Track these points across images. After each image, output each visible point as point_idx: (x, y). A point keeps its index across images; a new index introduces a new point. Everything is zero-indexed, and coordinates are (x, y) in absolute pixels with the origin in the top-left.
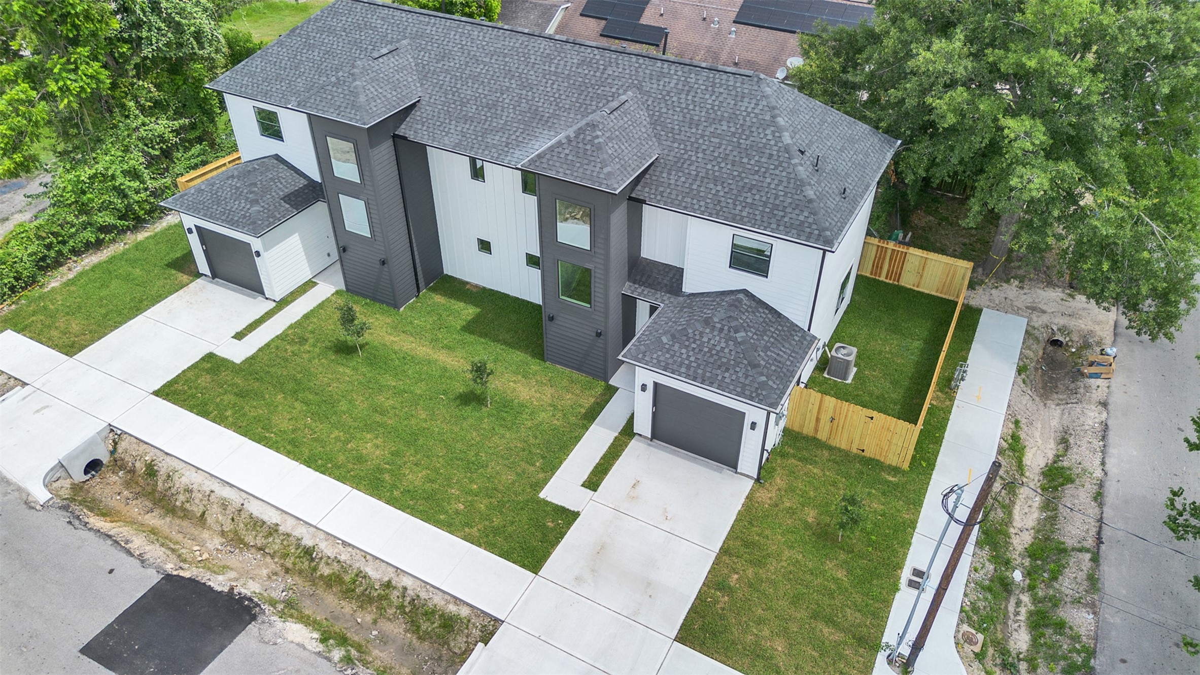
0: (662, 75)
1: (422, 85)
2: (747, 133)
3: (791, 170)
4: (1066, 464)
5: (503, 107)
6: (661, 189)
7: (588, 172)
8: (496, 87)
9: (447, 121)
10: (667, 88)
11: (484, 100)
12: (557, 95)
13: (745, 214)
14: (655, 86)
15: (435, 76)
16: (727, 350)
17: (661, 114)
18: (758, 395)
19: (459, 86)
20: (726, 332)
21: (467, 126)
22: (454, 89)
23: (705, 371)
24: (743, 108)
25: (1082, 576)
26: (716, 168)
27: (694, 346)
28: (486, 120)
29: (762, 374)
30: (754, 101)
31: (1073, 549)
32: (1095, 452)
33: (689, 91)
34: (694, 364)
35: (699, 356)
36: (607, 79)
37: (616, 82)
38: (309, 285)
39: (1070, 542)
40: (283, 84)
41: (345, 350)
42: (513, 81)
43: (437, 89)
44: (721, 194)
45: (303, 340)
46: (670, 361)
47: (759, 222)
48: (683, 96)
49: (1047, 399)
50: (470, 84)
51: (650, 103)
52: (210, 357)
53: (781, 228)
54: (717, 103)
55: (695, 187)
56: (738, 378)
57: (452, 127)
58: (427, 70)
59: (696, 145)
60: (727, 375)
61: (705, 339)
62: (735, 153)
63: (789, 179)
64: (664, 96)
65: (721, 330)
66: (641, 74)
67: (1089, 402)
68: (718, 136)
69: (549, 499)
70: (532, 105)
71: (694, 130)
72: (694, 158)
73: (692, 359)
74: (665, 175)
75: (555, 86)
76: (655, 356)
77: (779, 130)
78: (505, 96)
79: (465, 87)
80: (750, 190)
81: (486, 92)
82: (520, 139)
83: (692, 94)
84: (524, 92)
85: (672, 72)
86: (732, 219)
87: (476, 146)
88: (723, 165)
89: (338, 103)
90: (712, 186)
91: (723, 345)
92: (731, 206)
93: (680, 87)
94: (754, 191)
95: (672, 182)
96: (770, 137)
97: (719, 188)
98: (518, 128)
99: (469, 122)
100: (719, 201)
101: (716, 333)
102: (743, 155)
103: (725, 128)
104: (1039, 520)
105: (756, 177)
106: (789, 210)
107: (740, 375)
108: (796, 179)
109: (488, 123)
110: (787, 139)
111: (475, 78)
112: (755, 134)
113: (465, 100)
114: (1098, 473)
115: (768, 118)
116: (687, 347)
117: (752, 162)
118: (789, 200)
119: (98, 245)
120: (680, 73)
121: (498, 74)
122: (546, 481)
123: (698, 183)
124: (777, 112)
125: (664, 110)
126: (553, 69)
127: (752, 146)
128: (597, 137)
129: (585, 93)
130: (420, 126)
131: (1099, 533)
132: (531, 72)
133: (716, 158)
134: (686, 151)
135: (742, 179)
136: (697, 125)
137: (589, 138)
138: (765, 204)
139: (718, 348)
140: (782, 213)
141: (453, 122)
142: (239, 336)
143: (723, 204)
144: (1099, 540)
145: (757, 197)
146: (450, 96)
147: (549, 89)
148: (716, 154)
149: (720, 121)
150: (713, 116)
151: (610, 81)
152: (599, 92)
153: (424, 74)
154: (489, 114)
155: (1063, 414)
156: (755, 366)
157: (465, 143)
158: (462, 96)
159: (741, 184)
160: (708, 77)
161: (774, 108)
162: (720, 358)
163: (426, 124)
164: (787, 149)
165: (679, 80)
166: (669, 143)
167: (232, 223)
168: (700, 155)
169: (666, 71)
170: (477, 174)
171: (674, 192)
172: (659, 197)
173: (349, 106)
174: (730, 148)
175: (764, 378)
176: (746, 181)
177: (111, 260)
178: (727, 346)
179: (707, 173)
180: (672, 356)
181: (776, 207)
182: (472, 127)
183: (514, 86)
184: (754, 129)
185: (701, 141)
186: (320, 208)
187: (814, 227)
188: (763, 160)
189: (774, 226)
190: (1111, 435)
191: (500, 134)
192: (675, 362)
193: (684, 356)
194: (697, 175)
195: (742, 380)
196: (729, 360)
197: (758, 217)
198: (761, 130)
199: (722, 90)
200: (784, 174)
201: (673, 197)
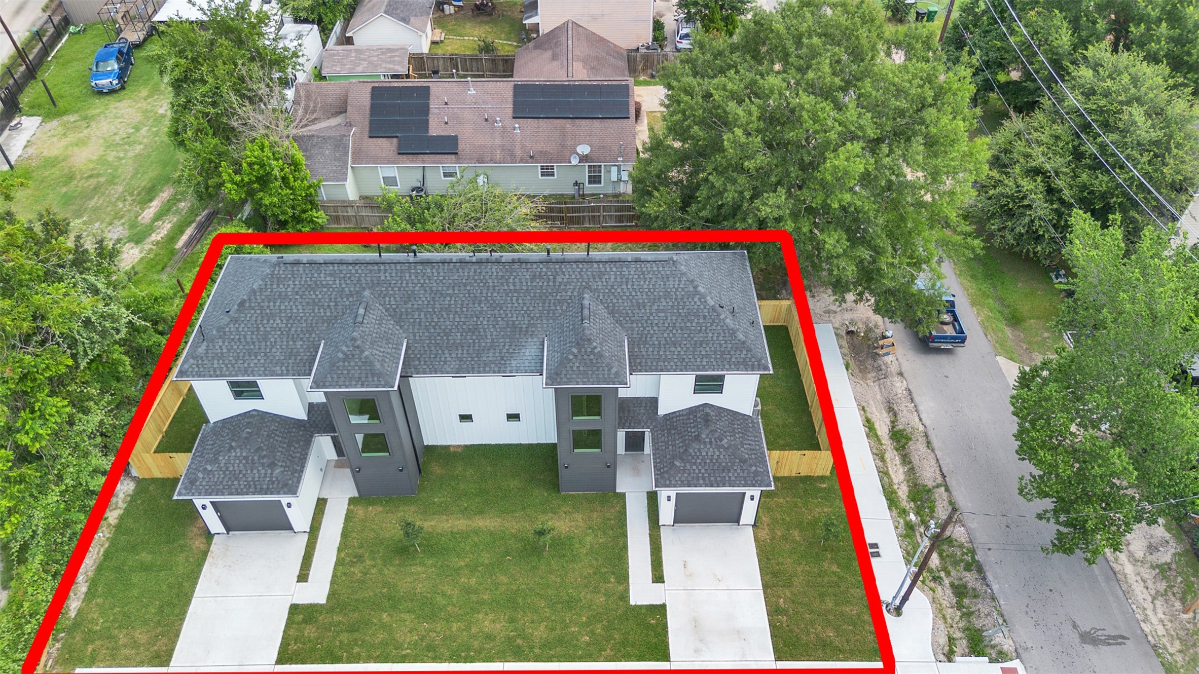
0: (601, 275)
1: (401, 327)
2: (681, 304)
3: (722, 324)
4: (901, 427)
5: (484, 329)
6: (638, 361)
7: (601, 376)
8: (469, 313)
9: (440, 352)
10: (610, 283)
11: (464, 327)
12: (525, 308)
13: (704, 363)
14: (600, 283)
15: (410, 316)
16: (722, 457)
17: (614, 304)
18: (756, 482)
19: (436, 320)
20: (714, 443)
21: (460, 352)
22: (433, 324)
23: (716, 478)
24: (671, 286)
25: (946, 503)
26: (671, 335)
27: (699, 461)
28: (474, 343)
29: (751, 466)
30: (677, 279)
31: (934, 487)
32: (912, 412)
33: (627, 282)
34: (706, 475)
35: (706, 467)
36: (559, 286)
37: (568, 287)
38: (321, 503)
39: (930, 484)
40: (259, 358)
42: (482, 305)
43: (417, 327)
44: (682, 353)
45: (360, 558)
46: (690, 478)
47: (716, 367)
48: (624, 287)
49: (866, 379)
50: (445, 316)
51: (601, 297)
52: (295, 608)
53: (733, 367)
54: (651, 286)
55: (662, 353)
56: (738, 474)
57: (447, 355)
58: (399, 313)
59: (649, 322)
60: (730, 474)
61: (704, 454)
62: (679, 321)
63: (724, 330)
64: (610, 290)
65: (711, 443)
66: (585, 276)
67: (892, 376)
68: (662, 311)
69: (639, 603)
70: (507, 321)
71: (643, 311)
72: (652, 332)
73: (703, 471)
74: (636, 350)
75: (520, 301)
76: (677, 478)
77: (702, 297)
78: (481, 319)
79: (442, 320)
80: (701, 345)
81: (463, 320)
82: (511, 351)
83: (630, 283)
84: (496, 312)
85: (608, 269)
87: (476, 366)
88: (674, 332)
89: (357, 375)
90: (673, 349)
91: (717, 453)
92: (693, 360)
93: (619, 280)
94: (704, 345)
95: (644, 353)
96: (699, 303)
97: (679, 349)
98: (505, 343)
99: (460, 348)
100: (684, 359)
101: (708, 446)
102: (686, 321)
103: (664, 304)
104: (905, 473)
105: (701, 335)
106: (732, 353)
107: (739, 471)
108: (729, 330)
109: (477, 345)
110: (711, 302)
111: (448, 309)
112: (688, 303)
113: (447, 331)
114: (921, 428)
115: (691, 289)
116: (695, 464)
117: (694, 324)
118: (730, 346)
120: (614, 269)
121: (466, 302)
122: (627, 590)
123: (663, 349)
124: (696, 283)
125: (615, 301)
126: (512, 287)
127: (689, 313)
128: (595, 348)
129: (547, 301)
130: (417, 363)
131: (941, 471)
132: (495, 294)
133: (667, 328)
134: (644, 328)
135: (692, 338)
136: (644, 306)
137: (589, 350)
138: (715, 353)
139: (715, 457)
140: (729, 356)
141: (446, 352)
142: (303, 577)
143: (687, 360)
144: (943, 475)
145: (708, 349)
146: (432, 330)
147: (516, 305)
148: (666, 325)
149: (659, 299)
150: (652, 297)
151: (563, 287)
152: (558, 297)
153: (398, 317)
154: (474, 337)
155: (881, 389)
156: (744, 461)
157: (465, 366)
158: (443, 327)
159: (692, 342)
160: (637, 268)
161: (692, 281)
162: (720, 464)
163: (422, 359)
164: (713, 309)
165: (616, 275)
166: (629, 325)
167: (265, 492)
168: (655, 328)
169: (603, 270)
171: (649, 361)
172: (639, 368)
173: (369, 375)
174: (674, 318)
175: (754, 468)
176: (696, 339)
178: (721, 453)
179: (666, 340)
180: (689, 474)
181: (723, 353)
182: (465, 352)
183: (485, 309)
184: (685, 300)
185: (651, 318)
187: (753, 360)
188: (701, 321)
189: (727, 366)
190: (915, 395)
191: (492, 351)
192: (693, 478)
193: (697, 471)
194: (659, 344)
195: (741, 475)
196: (727, 463)
197: (714, 363)
198: (690, 300)
199: (651, 276)
200: (719, 328)
201: (649, 364)
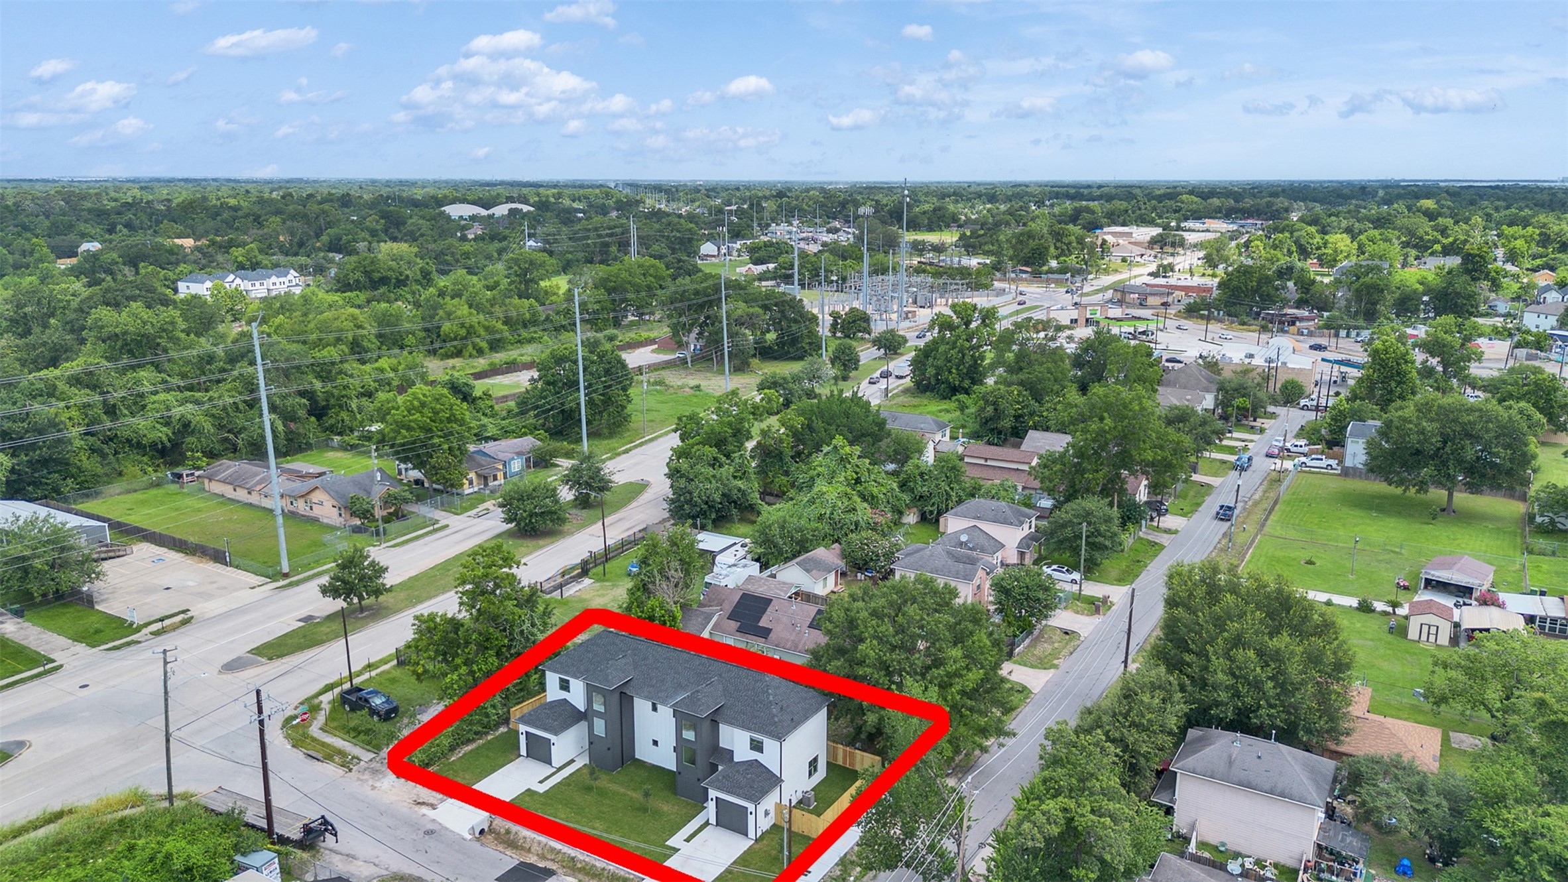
0: (730, 671)
1: (635, 671)
2: (757, 695)
3: (770, 710)
5: (667, 681)
6: (727, 715)
7: (694, 709)
8: (665, 673)
9: (643, 687)
10: (731, 676)
11: (660, 678)
12: (689, 677)
13: (752, 727)
14: (726, 675)
15: (641, 667)
16: (743, 782)
18: (750, 798)
19: (650, 672)
21: (651, 689)
22: (648, 673)
23: (733, 790)
26: (745, 709)
27: (731, 780)
28: (659, 687)
33: (738, 678)
34: (729, 787)
35: (732, 784)
36: (709, 671)
37: (712, 673)
38: (572, 761)
41: (589, 789)
42: (672, 671)
43: (641, 673)
44: (745, 719)
45: (569, 785)
46: (721, 786)
47: (757, 730)
48: (736, 680)
50: (654, 671)
51: (723, 682)
52: (529, 790)
53: (764, 732)
54: (749, 683)
55: (736, 716)
56: (745, 792)
57: (646, 689)
58: (637, 664)
60: (741, 791)
61: (735, 778)
63: (770, 714)
64: (729, 679)
70: (678, 681)
71: (738, 694)
72: (737, 705)
73: (729, 785)
74: (729, 709)
75: (688, 673)
76: (715, 784)
79: (652, 672)
81: (660, 675)
83: (740, 679)
85: (734, 670)
86: (749, 729)
87: (656, 696)
88: (747, 707)
89: (600, 679)
92: (750, 723)
93: (736, 676)
94: (757, 718)
96: (765, 697)
97: (745, 717)
99: (652, 687)
100: (744, 722)
105: (758, 712)
106: (768, 726)
108: (772, 714)
110: (771, 699)
111: (657, 669)
112: (760, 696)
113: (652, 678)
118: (768, 722)
119: (474, 740)
120: (736, 670)
121: (666, 667)
125: (729, 685)
126: (688, 666)
127: (758, 701)
128: (699, 695)
129: (700, 677)
130: (632, 688)
132: (680, 667)
134: (735, 702)
137: (696, 696)
138: (760, 724)
139: (739, 781)
140: (765, 727)
141: (646, 687)
142: (541, 782)
143: (748, 721)
145: (758, 720)
146: (645, 676)
147: (686, 674)
150: (746, 688)
152: (705, 676)
153: (636, 666)
154: (661, 684)
156: (752, 787)
157: (650, 694)
160: (747, 672)
161: (768, 686)
163: (635, 688)
164: (770, 702)
165: (735, 673)
167: (546, 730)
169: (731, 669)
170: (655, 709)
171: (731, 717)
172: (725, 719)
173: (605, 681)
176: (755, 714)
177: (477, 749)
181: (764, 724)
182: (653, 689)
185: (741, 698)
186: (583, 725)
188: (762, 706)
189: (762, 732)
193: (727, 784)
197: (757, 728)
200: (768, 712)
201: (731, 719)
